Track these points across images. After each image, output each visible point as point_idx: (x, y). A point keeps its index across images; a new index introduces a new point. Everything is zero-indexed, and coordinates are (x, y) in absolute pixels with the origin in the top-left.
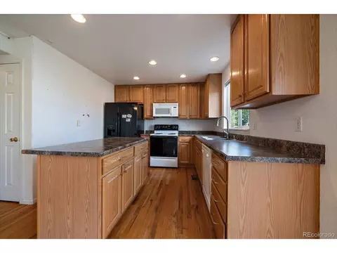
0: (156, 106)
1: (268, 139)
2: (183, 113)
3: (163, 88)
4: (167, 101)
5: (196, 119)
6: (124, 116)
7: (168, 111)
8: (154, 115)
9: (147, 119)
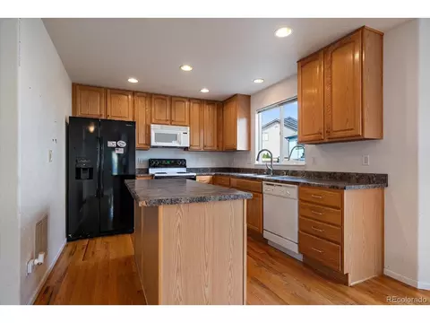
0: (155, 129)
1: (335, 173)
2: (196, 143)
3: (166, 101)
4: (171, 122)
5: (211, 151)
6: (111, 144)
7: (175, 137)
8: (153, 143)
9: (140, 149)
